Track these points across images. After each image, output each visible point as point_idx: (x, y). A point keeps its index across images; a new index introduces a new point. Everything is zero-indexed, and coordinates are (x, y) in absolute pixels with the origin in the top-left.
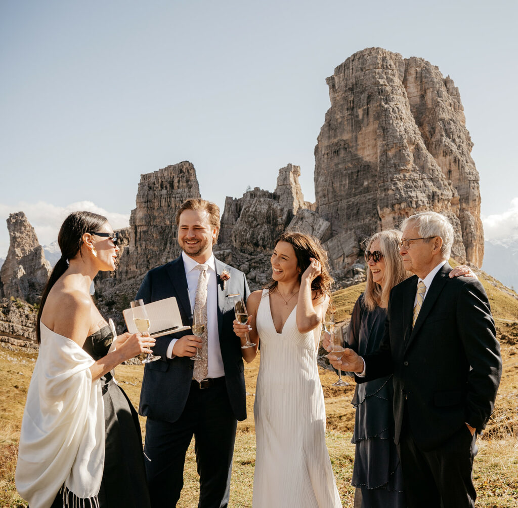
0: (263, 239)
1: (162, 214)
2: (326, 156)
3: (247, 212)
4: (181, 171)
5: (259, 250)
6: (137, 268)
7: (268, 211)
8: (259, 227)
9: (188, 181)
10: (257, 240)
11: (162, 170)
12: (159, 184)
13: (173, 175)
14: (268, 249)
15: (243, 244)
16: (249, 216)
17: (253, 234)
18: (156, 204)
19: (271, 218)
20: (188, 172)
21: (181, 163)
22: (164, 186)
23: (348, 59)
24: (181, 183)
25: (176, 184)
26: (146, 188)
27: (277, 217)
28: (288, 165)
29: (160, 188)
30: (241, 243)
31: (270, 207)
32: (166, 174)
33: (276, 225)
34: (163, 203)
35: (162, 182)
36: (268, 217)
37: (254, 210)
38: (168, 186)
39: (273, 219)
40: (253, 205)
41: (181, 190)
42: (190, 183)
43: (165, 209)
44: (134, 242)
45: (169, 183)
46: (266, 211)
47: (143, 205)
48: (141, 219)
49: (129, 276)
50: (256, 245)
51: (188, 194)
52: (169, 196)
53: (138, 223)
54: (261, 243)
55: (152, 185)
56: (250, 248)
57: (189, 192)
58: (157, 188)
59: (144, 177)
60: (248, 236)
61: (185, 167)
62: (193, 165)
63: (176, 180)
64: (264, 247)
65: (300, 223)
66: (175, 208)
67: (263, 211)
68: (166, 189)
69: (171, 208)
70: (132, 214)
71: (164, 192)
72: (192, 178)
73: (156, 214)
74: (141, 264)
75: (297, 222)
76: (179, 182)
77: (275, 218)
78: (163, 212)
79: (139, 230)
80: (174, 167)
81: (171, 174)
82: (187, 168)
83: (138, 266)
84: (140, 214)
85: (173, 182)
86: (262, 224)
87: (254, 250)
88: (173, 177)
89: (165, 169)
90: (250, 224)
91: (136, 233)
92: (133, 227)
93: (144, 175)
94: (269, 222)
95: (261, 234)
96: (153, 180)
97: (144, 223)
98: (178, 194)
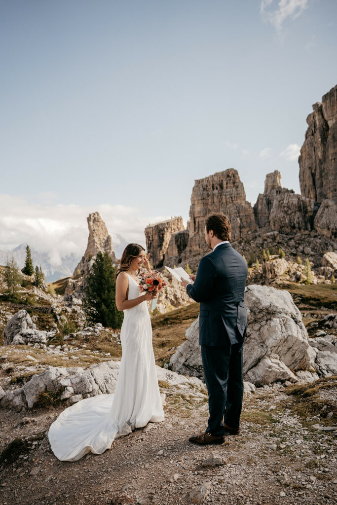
0: (299, 223)
1: (215, 208)
2: (333, 161)
3: (282, 204)
4: (228, 176)
5: (295, 231)
6: (200, 247)
7: (298, 203)
8: (293, 214)
9: (234, 183)
10: (294, 224)
11: (212, 176)
12: (211, 186)
13: (221, 178)
14: (302, 230)
15: (282, 227)
16: (284, 207)
17: (290, 220)
18: (210, 201)
19: (302, 207)
20: (234, 176)
21: (228, 170)
22: (215, 187)
23: (333, 89)
24: (229, 185)
25: (225, 186)
26: (201, 189)
27: (306, 207)
28: (275, 171)
29: (211, 189)
30: (281, 227)
31: (299, 199)
32: (216, 178)
33: (306, 212)
34: (216, 200)
35: (213, 184)
36: (299, 207)
37: (287, 202)
38: (219, 187)
39: (304, 208)
40: (285, 199)
41: (229, 190)
42: (236, 184)
43: (217, 204)
44: (193, 229)
45: (220, 184)
46: (297, 202)
47: (200, 202)
48: (199, 212)
49: (193, 254)
50: (294, 227)
51: (236, 192)
52: (221, 195)
53: (196, 215)
54: (297, 226)
55: (205, 187)
56: (288, 230)
57: (237, 190)
58: (209, 189)
59: (198, 182)
60: (287, 221)
61: (231, 173)
62: (237, 171)
63: (225, 183)
64: (300, 229)
65: (326, 210)
66: (227, 202)
67: (294, 203)
68: (217, 189)
69: (222, 203)
70: (191, 209)
71: (216, 191)
72: (237, 181)
73: (210, 208)
74: (203, 245)
75: (324, 210)
76: (227, 184)
77: (305, 207)
78: (216, 206)
79: (197, 220)
80: (222, 173)
81: (220, 178)
82: (232, 174)
83: (201, 246)
84: (198, 208)
85: (222, 184)
86: (295, 212)
87: (291, 232)
88: (222, 180)
89: (215, 175)
90: (286, 212)
91: (195, 222)
92: (193, 218)
93: (197, 181)
94: (300, 210)
95: (296, 219)
96: (205, 183)
97: (202, 215)
98: (227, 192)
